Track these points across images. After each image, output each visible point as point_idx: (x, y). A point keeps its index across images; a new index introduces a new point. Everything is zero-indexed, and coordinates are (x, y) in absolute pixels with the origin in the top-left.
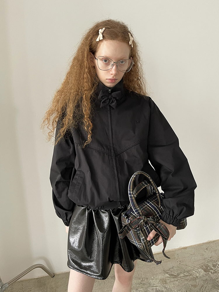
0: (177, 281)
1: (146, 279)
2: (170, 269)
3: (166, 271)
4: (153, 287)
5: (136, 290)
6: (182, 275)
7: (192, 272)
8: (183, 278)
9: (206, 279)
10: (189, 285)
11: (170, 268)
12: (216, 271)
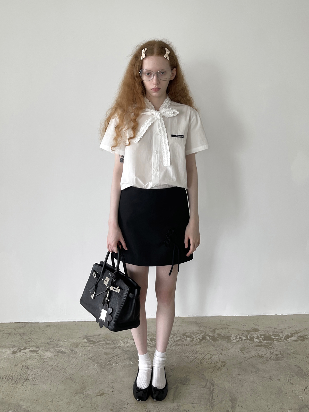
0: (91, 347)
1: (57, 341)
2: (93, 336)
3: (88, 337)
4: (59, 348)
5: (37, 348)
6: (102, 343)
7: (119, 341)
8: (102, 345)
9: (129, 350)
10: (102, 352)
11: (95, 335)
12: (150, 345)
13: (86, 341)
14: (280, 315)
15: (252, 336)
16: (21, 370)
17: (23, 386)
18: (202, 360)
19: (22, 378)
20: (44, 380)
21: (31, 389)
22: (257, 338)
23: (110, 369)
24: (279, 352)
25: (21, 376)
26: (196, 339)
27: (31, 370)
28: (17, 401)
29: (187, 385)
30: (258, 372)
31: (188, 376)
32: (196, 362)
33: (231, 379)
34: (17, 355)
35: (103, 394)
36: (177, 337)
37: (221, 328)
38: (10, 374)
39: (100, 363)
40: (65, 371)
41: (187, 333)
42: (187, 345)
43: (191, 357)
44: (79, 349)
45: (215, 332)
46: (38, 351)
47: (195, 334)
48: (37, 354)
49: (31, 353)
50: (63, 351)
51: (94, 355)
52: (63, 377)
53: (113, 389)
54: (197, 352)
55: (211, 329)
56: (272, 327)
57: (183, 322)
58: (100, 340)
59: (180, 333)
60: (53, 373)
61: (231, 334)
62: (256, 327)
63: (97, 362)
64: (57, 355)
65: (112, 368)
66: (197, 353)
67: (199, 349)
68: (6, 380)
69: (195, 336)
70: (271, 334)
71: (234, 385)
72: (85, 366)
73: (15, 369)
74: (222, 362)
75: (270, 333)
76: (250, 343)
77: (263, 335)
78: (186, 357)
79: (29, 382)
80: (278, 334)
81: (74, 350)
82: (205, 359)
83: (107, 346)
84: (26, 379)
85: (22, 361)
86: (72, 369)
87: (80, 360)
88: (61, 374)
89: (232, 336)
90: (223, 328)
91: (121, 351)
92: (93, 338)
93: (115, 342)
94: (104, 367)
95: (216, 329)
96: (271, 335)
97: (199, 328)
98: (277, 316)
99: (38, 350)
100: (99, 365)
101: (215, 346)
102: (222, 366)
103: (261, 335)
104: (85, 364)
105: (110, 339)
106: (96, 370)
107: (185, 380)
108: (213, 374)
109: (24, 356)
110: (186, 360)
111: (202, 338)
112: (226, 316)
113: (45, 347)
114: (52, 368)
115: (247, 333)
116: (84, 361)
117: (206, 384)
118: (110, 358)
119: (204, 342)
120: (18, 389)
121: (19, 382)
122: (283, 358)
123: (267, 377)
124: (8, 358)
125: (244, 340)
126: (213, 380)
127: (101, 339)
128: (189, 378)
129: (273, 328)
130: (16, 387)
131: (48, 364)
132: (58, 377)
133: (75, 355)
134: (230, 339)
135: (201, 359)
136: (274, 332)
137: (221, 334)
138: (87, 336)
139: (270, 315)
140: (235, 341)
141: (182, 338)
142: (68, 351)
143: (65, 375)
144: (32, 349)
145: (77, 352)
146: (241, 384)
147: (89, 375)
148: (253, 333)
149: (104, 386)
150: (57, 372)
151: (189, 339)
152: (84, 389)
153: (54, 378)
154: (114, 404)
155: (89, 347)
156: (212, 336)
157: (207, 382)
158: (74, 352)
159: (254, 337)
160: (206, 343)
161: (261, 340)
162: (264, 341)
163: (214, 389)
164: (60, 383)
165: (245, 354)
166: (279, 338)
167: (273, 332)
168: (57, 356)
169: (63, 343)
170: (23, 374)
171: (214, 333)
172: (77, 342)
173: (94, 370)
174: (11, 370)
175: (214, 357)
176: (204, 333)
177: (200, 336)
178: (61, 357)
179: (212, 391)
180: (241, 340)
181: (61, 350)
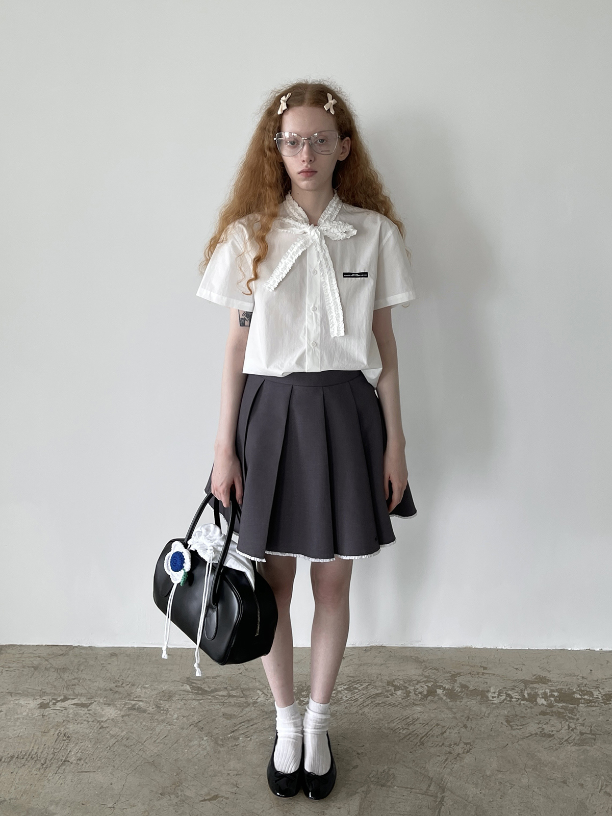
0: (198, 700)
1: (130, 685)
2: (204, 679)
3: (192, 680)
4: (133, 700)
5: (89, 698)
6: (221, 693)
7: (257, 691)
8: (220, 698)
10: (219, 712)
11: (208, 677)
13: (188, 688)
14: (598, 649)
15: (533, 693)
16: (56, 742)
17: (57, 775)
18: (425, 738)
19: (55, 759)
20: (99, 765)
21: (73, 781)
22: (542, 698)
23: (232, 748)
24: (587, 727)
25: (54, 755)
26: (415, 694)
27: (75, 743)
28: (44, 804)
29: (390, 787)
30: (538, 766)
31: (393, 770)
32: (411, 741)
33: (481, 778)
34: (49, 711)
35: (215, 797)
36: (375, 687)
37: (470, 673)
38: (32, 750)
39: (214, 734)
40: (141, 747)
41: (396, 679)
42: (394, 705)
43: (401, 731)
44: (174, 704)
45: (456, 680)
46: (90, 705)
47: (413, 684)
48: (88, 712)
49: (76, 709)
50: (141, 708)
51: (203, 718)
52: (137, 760)
53: (236, 788)
54: (415, 720)
55: (448, 675)
56: (577, 674)
57: (390, 656)
58: (216, 687)
59: (382, 679)
60: (119, 750)
61: (490, 687)
62: (543, 674)
63: (208, 733)
64: (128, 715)
65: (237, 745)
66: (415, 723)
67: (418, 715)
68: (23, 762)
69: (413, 688)
70: (574, 690)
71: (487, 791)
72: (183, 741)
73: (43, 740)
74: (466, 744)
75: (572, 688)
76: (527, 706)
77: (557, 691)
78: (392, 730)
79: (70, 767)
80: (588, 690)
81: (162, 706)
82: (431, 735)
83: (232, 700)
84: (64, 761)
85: (58, 725)
86: (157, 745)
87: (174, 727)
88: (133, 753)
89: (492, 691)
90: (474, 673)
91: (259, 713)
92: (204, 683)
93: (248, 693)
94: (221, 743)
95: (457, 674)
96: (574, 693)
97: (423, 670)
98: (590, 651)
99: (90, 702)
100: (211, 739)
101: (453, 710)
102: (465, 751)
103: (552, 691)
104: (184, 735)
105: (237, 687)
106: (205, 749)
107: (386, 777)
108: (445, 767)
109: (62, 715)
110: (390, 736)
111: (428, 691)
112: (482, 647)
113: (105, 697)
114: (117, 741)
115: (524, 685)
116: (183, 729)
117: (429, 786)
118: (235, 725)
119: (432, 701)
120: (47, 781)
121: (49, 766)
122: (595, 739)
123: (558, 778)
124: (29, 717)
125: (515, 699)
126: (444, 779)
127: (219, 686)
128: (393, 774)
129: (579, 677)
130: (44, 775)
131: (108, 732)
132: (129, 758)
133: (164, 717)
134: (487, 697)
135: (423, 735)
136: (581, 685)
137: (468, 684)
138: (192, 678)
139: (575, 649)
140: (496, 701)
141: (385, 690)
142: (150, 708)
143: (141, 756)
144: (79, 700)
145: (170, 710)
146: (501, 790)
147: (190, 757)
148: (535, 685)
149: (219, 782)
150: (126, 749)
151: (399, 693)
152: (179, 786)
153: (120, 761)
155: (194, 702)
156: (447, 689)
157: (431, 784)
158: (162, 710)
159: (536, 695)
160: (435, 703)
161: (551, 701)
162: (557, 704)
163: (443, 797)
164: (131, 771)
165: (514, 730)
166: (591, 698)
167: (579, 686)
168: (127, 717)
169: (142, 690)
170: (59, 750)
171: (454, 684)
172: (171, 689)
173: (200, 749)
174: (36, 742)
175: (450, 733)
176: (432, 682)
177: (423, 687)
178: (136, 719)
179: (440, 801)
180: (509, 699)
181: (137, 706)
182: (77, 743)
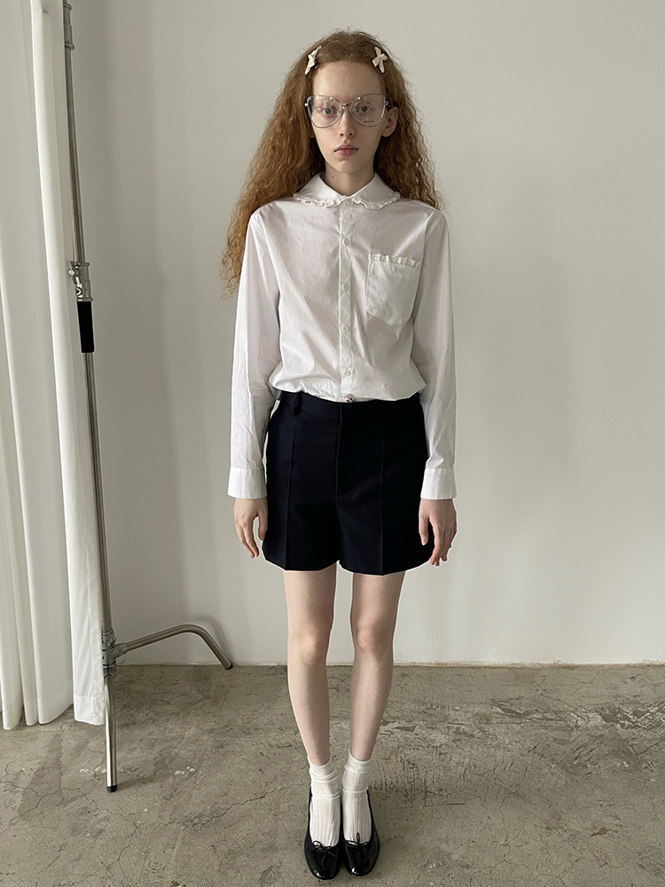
0: (518, 724)
1: (439, 708)
2: (509, 700)
3: (498, 701)
4: (453, 723)
5: (408, 721)
7: (569, 714)
8: (539, 721)
10: (547, 737)
11: (512, 699)
12: (638, 724)
16: (404, 770)
17: (426, 807)
19: (414, 789)
20: (464, 796)
23: (587, 776)
35: (604, 831)
39: (558, 762)
46: (414, 729)
48: (416, 736)
49: (403, 733)
50: (467, 732)
51: (536, 743)
53: (618, 820)
58: (526, 709)
63: (552, 760)
64: (459, 740)
65: (590, 773)
79: (435, 798)
81: (486, 730)
83: (552, 723)
84: (426, 792)
85: (395, 751)
87: (513, 753)
91: (588, 737)
93: (563, 716)
99: (412, 726)
100: (559, 767)
104: (529, 762)
105: (547, 709)
106: (561, 778)
109: (392, 740)
113: (424, 720)
114: (466, 769)
116: (523, 755)
118: (574, 751)
121: (413, 797)
131: (451, 759)
132: (489, 789)
133: (497, 742)
138: (496, 699)
142: (476, 732)
144: (399, 723)
145: (496, 734)
147: (551, 787)
152: (559, 819)
153: (483, 791)
154: (640, 854)
155: (515, 725)
158: (489, 735)
164: (501, 803)
168: (459, 743)
170: (412, 779)
172: (484, 710)
173: (555, 778)
174: (384, 770)
178: (469, 744)
181: (461, 730)
182: (426, 772)
